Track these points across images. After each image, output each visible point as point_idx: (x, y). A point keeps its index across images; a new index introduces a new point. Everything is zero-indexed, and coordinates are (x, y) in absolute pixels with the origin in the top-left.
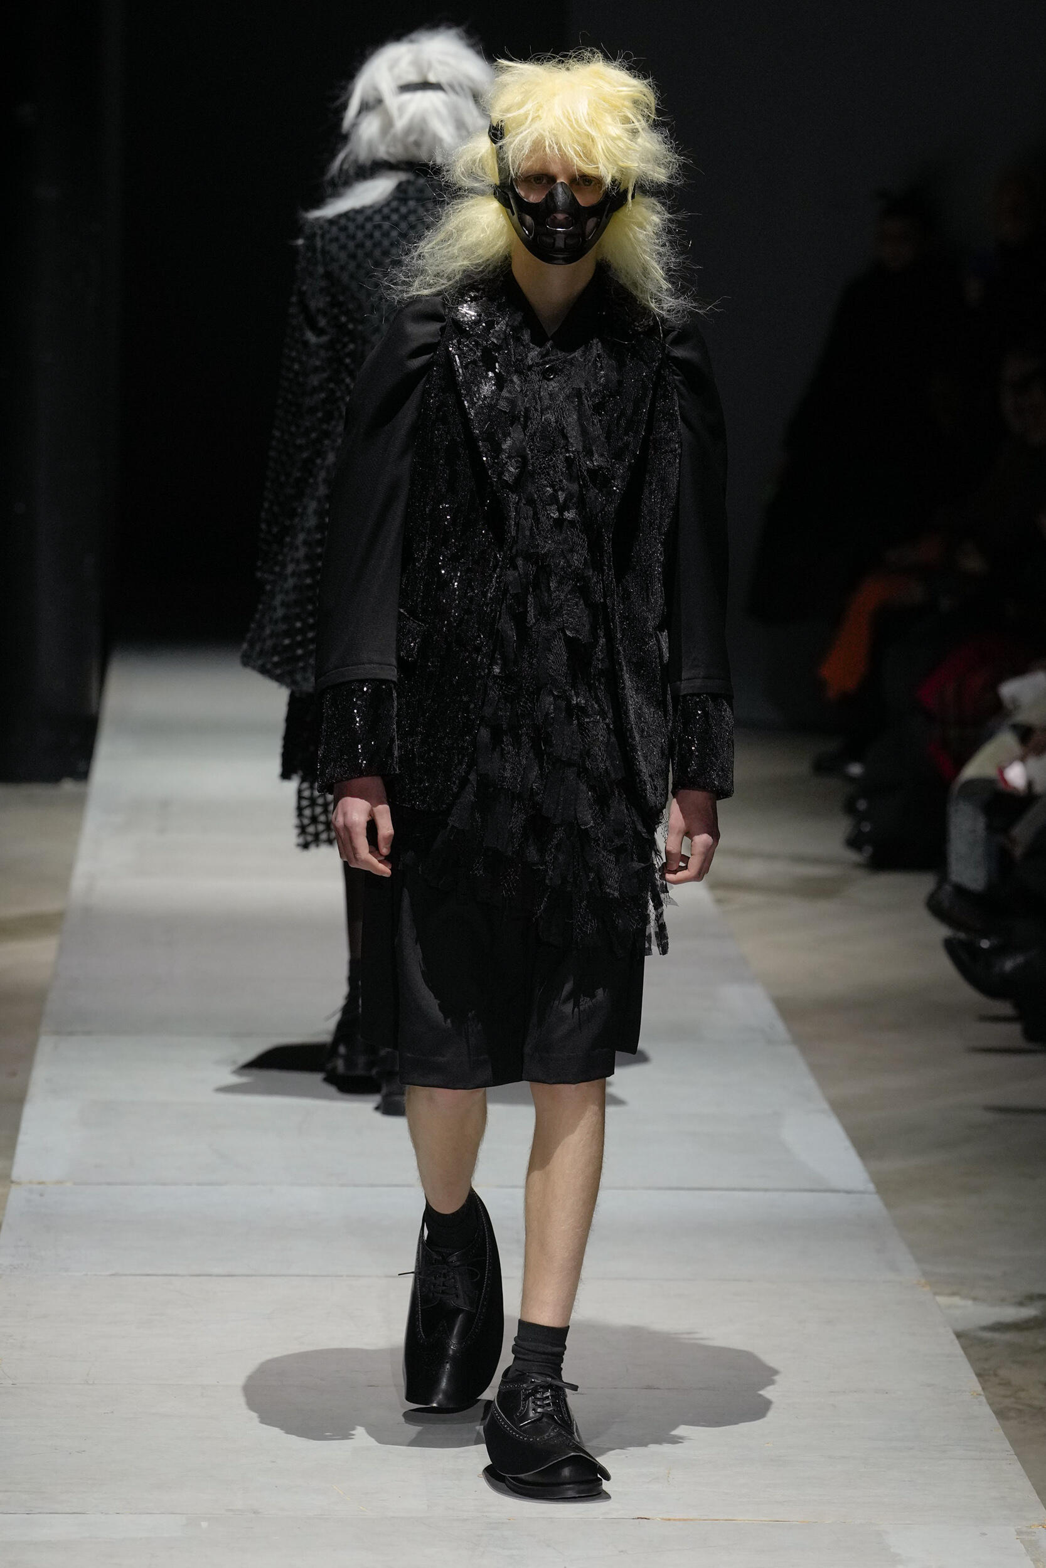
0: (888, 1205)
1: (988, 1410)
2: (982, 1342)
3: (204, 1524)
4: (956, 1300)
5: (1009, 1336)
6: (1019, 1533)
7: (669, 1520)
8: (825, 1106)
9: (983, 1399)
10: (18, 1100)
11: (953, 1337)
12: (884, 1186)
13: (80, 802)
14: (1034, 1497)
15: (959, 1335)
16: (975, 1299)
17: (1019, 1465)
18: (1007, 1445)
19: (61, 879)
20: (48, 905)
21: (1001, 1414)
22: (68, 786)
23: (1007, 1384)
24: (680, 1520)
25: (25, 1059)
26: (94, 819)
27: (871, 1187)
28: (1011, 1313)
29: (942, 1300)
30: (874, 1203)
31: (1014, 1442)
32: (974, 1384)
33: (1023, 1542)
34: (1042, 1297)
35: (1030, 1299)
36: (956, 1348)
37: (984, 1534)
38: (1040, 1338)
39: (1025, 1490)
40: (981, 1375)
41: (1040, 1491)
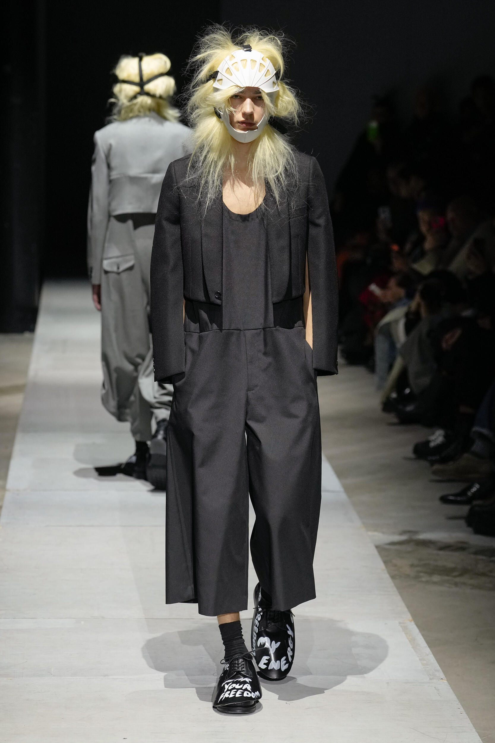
0: (349, 497)
1: (387, 576)
2: (385, 550)
3: (82, 622)
4: (376, 533)
5: (397, 547)
6: (400, 623)
9: (386, 572)
10: (8, 458)
11: (374, 548)
12: (348, 489)
13: (31, 341)
14: (406, 609)
15: (377, 547)
16: (383, 533)
17: (399, 598)
18: (395, 589)
19: (25, 371)
20: (19, 381)
21: (393, 577)
22: (27, 335)
23: (395, 565)
25: (11, 442)
26: (37, 348)
27: (342, 490)
28: (397, 538)
29: (370, 533)
30: (343, 496)
31: (398, 588)
32: (382, 566)
33: (401, 626)
34: (409, 532)
35: (404, 532)
36: (375, 552)
37: (386, 624)
38: (408, 548)
39: (401, 606)
40: (385, 562)
41: (408, 607)
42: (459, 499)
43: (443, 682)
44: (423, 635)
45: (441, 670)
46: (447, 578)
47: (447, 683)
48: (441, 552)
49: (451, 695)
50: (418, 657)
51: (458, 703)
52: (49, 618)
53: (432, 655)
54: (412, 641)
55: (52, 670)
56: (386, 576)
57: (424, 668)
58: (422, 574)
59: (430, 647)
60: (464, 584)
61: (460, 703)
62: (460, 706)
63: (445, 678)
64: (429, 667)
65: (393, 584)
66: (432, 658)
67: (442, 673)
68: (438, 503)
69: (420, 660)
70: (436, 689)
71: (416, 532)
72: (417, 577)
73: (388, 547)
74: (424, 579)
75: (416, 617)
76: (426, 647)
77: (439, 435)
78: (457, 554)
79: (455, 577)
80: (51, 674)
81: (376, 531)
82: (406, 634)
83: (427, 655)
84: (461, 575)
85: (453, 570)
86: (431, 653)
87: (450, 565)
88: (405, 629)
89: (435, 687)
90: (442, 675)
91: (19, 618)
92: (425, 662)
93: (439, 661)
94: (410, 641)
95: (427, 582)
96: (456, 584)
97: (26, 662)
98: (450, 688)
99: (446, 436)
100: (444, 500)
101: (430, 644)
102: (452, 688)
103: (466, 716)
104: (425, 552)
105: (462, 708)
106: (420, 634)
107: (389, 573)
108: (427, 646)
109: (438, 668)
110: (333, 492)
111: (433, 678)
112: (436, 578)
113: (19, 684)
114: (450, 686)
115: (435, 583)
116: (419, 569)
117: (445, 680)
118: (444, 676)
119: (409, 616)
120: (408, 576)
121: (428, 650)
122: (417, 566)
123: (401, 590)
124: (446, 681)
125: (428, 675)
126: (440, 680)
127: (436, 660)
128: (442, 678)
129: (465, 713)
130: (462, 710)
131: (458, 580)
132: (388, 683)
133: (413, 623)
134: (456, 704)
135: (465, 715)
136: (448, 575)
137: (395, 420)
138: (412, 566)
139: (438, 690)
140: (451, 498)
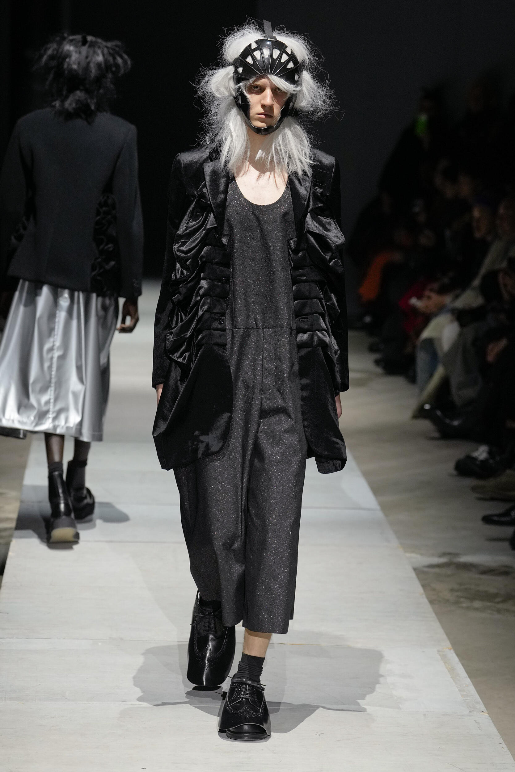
0: (386, 515)
2: (423, 572)
3: (100, 644)
4: (413, 555)
5: (436, 570)
6: (439, 651)
7: (293, 644)
8: (359, 473)
9: (424, 596)
11: (412, 571)
12: (384, 507)
14: (445, 636)
15: (415, 569)
16: (422, 554)
17: (438, 624)
18: (434, 615)
21: (431, 602)
23: (434, 590)
24: (297, 645)
27: (378, 507)
28: (436, 560)
29: (408, 555)
30: (380, 514)
31: (436, 614)
32: (420, 589)
33: (440, 655)
34: (449, 554)
35: (444, 554)
36: (413, 575)
37: (423, 652)
38: (449, 571)
39: (441, 634)
40: (424, 586)
41: (448, 634)
42: (503, 519)
43: (484, 715)
44: (463, 665)
45: (482, 702)
46: (489, 604)
47: (488, 716)
48: (483, 577)
49: (492, 729)
50: (458, 687)
51: (499, 738)
52: (64, 639)
53: (472, 686)
54: (452, 670)
55: (67, 695)
56: (425, 601)
57: (464, 699)
58: (462, 600)
59: (470, 677)
60: (507, 611)
61: (502, 738)
62: (501, 741)
63: (486, 710)
64: (468, 699)
65: (431, 610)
66: (472, 690)
67: (483, 705)
68: (480, 523)
69: (460, 691)
70: (476, 722)
71: (456, 555)
72: (457, 603)
73: (426, 569)
74: (464, 605)
75: (455, 645)
76: (466, 677)
77: (483, 451)
78: (500, 579)
79: (498, 603)
80: (66, 698)
81: (413, 552)
82: (445, 663)
83: (467, 686)
84: (503, 601)
85: (496, 595)
86: (471, 684)
87: (492, 590)
88: (444, 658)
89: (475, 720)
90: (482, 707)
91: (32, 638)
92: (465, 693)
93: (480, 692)
94: (449, 671)
95: (468, 608)
96: (499, 611)
97: (40, 684)
98: (491, 721)
99: (490, 453)
100: (487, 520)
101: (471, 674)
102: (493, 722)
103: (508, 751)
104: (465, 576)
105: (503, 743)
106: (460, 663)
107: (428, 598)
108: (468, 677)
109: (480, 700)
110: (369, 509)
111: (473, 711)
112: (477, 604)
113: (31, 708)
114: (492, 720)
115: (477, 609)
116: (459, 594)
117: (485, 713)
118: (485, 709)
119: (448, 644)
120: (447, 601)
121: (468, 681)
122: (457, 591)
123: (439, 615)
124: (487, 714)
125: (468, 707)
126: (481, 713)
127: (477, 691)
128: (483, 710)
129: (507, 749)
130: (504, 745)
131: (500, 606)
132: (424, 715)
133: (452, 651)
134: (498, 739)
135: (506, 750)
136: (490, 601)
137: (436, 435)
138: (452, 590)
139: (478, 723)
140: (496, 518)
